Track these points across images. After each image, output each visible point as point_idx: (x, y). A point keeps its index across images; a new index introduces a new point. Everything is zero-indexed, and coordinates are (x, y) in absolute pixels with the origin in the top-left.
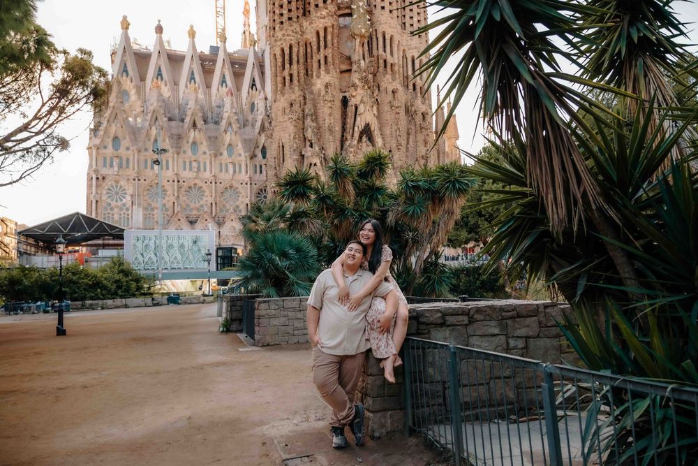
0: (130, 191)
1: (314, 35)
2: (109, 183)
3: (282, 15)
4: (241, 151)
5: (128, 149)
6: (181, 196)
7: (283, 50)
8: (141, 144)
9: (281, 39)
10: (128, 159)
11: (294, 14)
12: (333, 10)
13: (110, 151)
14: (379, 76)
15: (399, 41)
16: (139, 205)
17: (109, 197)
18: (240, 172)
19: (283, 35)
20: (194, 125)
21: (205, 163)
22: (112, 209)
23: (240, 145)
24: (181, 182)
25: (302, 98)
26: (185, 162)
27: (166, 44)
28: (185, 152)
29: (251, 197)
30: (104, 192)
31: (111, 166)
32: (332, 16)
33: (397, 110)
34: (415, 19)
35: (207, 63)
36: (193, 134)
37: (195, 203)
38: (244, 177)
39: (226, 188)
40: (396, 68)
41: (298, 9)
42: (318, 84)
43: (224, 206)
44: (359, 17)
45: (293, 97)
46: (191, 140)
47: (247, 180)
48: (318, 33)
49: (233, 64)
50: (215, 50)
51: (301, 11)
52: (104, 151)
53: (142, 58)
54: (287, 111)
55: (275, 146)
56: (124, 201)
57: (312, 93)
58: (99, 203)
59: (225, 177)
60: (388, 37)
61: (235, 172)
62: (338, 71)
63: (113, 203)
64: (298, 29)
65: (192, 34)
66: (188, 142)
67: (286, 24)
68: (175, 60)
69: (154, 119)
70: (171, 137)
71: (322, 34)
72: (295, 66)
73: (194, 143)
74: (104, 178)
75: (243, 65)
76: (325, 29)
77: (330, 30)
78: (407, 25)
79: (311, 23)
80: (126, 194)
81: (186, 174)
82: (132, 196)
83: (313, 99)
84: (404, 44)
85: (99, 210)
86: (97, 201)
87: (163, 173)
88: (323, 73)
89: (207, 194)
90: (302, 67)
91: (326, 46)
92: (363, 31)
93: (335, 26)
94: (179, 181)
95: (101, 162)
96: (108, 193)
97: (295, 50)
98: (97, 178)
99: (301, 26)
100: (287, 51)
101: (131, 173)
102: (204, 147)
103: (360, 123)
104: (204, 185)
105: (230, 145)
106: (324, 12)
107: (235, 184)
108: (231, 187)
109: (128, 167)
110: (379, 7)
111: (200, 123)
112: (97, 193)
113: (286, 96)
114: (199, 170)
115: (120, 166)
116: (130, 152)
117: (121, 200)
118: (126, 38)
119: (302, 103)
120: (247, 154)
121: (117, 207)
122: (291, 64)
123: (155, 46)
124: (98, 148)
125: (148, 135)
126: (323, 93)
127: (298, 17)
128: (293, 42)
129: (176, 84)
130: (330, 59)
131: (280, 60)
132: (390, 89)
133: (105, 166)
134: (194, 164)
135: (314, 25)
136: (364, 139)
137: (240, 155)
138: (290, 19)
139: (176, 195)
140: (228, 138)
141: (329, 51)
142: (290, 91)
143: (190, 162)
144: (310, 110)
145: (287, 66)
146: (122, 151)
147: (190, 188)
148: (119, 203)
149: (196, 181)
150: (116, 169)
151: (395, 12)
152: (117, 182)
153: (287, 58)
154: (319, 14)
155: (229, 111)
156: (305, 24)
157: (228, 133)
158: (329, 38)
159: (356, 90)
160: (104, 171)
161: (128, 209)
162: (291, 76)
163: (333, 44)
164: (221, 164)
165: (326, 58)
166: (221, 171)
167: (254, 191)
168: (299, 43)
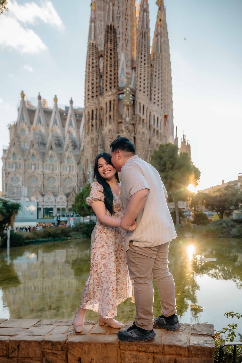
0: (21, 179)
1: (105, 105)
2: (11, 175)
3: (89, 94)
4: (74, 161)
5: (20, 159)
6: (45, 182)
7: (89, 112)
8: (26, 157)
9: (88, 107)
10: (20, 164)
11: (95, 94)
12: (115, 92)
13: (11, 160)
14: (137, 126)
15: (147, 108)
16: (25, 186)
17: (12, 182)
18: (73, 170)
19: (89, 105)
20: (51, 148)
21: (56, 166)
22: (13, 187)
23: (73, 158)
24: (45, 175)
25: (97, 137)
26: (47, 166)
27: (42, 105)
28: (47, 161)
29: (77, 182)
30: (10, 179)
31: (12, 167)
32: (114, 95)
33: (143, 143)
34: (156, 96)
35: (63, 115)
36: (50, 152)
37: (52, 185)
38: (74, 172)
39: (66, 178)
40: (145, 121)
41: (97, 91)
42: (106, 130)
43: (65, 186)
44: (127, 96)
45: (93, 136)
46: (49, 155)
47: (76, 174)
48: (106, 103)
49: (76, 115)
50: (67, 108)
51: (99, 93)
52: (9, 160)
53: (31, 112)
54: (90, 143)
55: (84, 160)
56: (19, 184)
57: (102, 134)
59: (66, 173)
60: (142, 106)
61: (70, 170)
62: (116, 123)
63: (14, 185)
64: (97, 102)
65: (56, 100)
66: (48, 156)
67: (91, 99)
68: (48, 113)
69: (32, 145)
70: (40, 154)
71: (108, 104)
72: (94, 121)
73: (51, 156)
74: (9, 173)
75: (81, 116)
76: (110, 102)
77: (112, 102)
78: (153, 99)
79: (104, 99)
80: (19, 180)
81: (47, 172)
82: (22, 181)
83: (102, 137)
84: (151, 108)
85: (7, 188)
86: (6, 184)
87: (36, 171)
88: (108, 124)
89: (57, 181)
90: (98, 121)
91: (110, 110)
92: (128, 103)
93: (115, 100)
94: (43, 175)
95: (7, 166)
96: (11, 180)
97: (95, 112)
98: (6, 173)
99: (98, 100)
100: (91, 113)
101: (21, 170)
102: (56, 158)
104: (55, 176)
105: (68, 157)
106: (110, 93)
107: (70, 176)
108: (68, 177)
109: (20, 168)
110: (138, 90)
111: (54, 147)
112: (6, 180)
113: (90, 135)
114: (53, 170)
115: (16, 167)
116: (21, 161)
117: (17, 183)
118: (23, 102)
119: (97, 139)
120: (76, 162)
121: (15, 186)
122: (93, 119)
123: (38, 106)
124: (6, 159)
125: (29, 153)
126: (108, 134)
127: (97, 96)
128: (93, 109)
129: (48, 125)
130: (112, 117)
131: (87, 118)
132: (141, 132)
133: (9, 167)
134: (51, 167)
135: (105, 100)
137: (73, 162)
138: (93, 97)
139: (42, 181)
140: (67, 154)
141: (112, 113)
142: (92, 133)
143: (49, 166)
144: (100, 143)
145: (91, 121)
146: (17, 160)
147: (49, 178)
148: (17, 185)
149: (52, 175)
150: (14, 169)
151: (146, 93)
152: (15, 175)
153: (92, 116)
154: (107, 94)
155: (68, 141)
156: (101, 99)
157: (67, 152)
158: (112, 106)
159: (123, 133)
160: (9, 170)
161: (20, 188)
162: (93, 126)
163: (114, 109)
164: (64, 167)
165: (110, 116)
166: (64, 170)
167: (79, 180)
168: (97, 109)
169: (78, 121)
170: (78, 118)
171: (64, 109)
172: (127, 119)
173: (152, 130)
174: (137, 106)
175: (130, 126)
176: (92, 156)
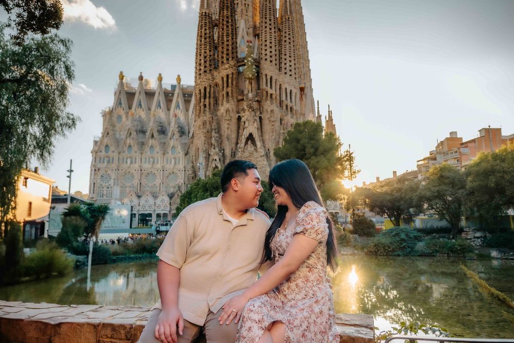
0: (113, 176)
1: (221, 79)
2: (101, 172)
3: (200, 69)
4: (180, 151)
5: (113, 152)
6: (142, 179)
7: (200, 90)
8: (120, 149)
9: (199, 84)
10: (113, 158)
11: (208, 69)
12: (233, 64)
13: (103, 154)
14: (263, 103)
15: (276, 80)
16: (118, 185)
17: (102, 180)
18: (179, 163)
19: (201, 82)
20: (153, 136)
21: (158, 159)
22: (103, 188)
23: (179, 147)
24: (143, 170)
25: (211, 119)
26: (146, 159)
27: (144, 86)
28: (146, 152)
29: (185, 179)
30: (99, 178)
31: (104, 162)
32: (232, 68)
33: (273, 123)
34: (288, 65)
35: (168, 96)
36: (151, 142)
37: (151, 183)
38: (181, 166)
39: (170, 174)
40: (274, 96)
41: (210, 65)
42: (222, 110)
43: (168, 184)
44: (248, 67)
45: (205, 118)
46: (150, 145)
47: (183, 169)
48: (223, 78)
50: (173, 87)
51: (213, 66)
52: (100, 154)
53: (131, 95)
54: (201, 127)
55: (194, 149)
56: (110, 183)
57: (217, 115)
58: (95, 184)
59: (169, 167)
60: (269, 78)
61: (175, 163)
62: (235, 100)
63: (104, 184)
64: (210, 77)
65: (160, 79)
66: (148, 146)
67: (203, 75)
68: (150, 94)
69: (129, 134)
70: (138, 144)
71: (225, 79)
72: (207, 100)
73: (152, 147)
74: (99, 170)
76: (228, 76)
77: (230, 76)
78: (283, 69)
79: (219, 73)
80: (111, 178)
81: (146, 166)
82: (114, 179)
83: (217, 119)
84: (280, 80)
85: (95, 189)
86: (94, 183)
87: (132, 165)
88: (225, 102)
89: (158, 177)
90: (212, 100)
91: (228, 86)
92: (250, 76)
93: (234, 74)
94: (141, 170)
95: (98, 160)
96: (101, 178)
97: (208, 90)
98: (95, 170)
99: (213, 75)
100: (203, 91)
101: (114, 166)
102: (157, 149)
103: (246, 134)
104: (156, 172)
105: (173, 147)
106: (227, 66)
107: (175, 171)
108: (173, 173)
109: (113, 162)
110: (264, 59)
111: (156, 134)
112: (94, 178)
113: (201, 118)
114: (154, 162)
115: (109, 162)
116: (114, 154)
117: (108, 182)
118: (121, 84)
119: (211, 122)
120: (183, 152)
121: (106, 186)
122: (205, 98)
123: (138, 88)
124: (96, 152)
125: (125, 143)
126: (225, 115)
127: (210, 70)
128: (206, 86)
129: (149, 109)
130: (230, 94)
131: (198, 97)
132: (269, 110)
133: (100, 162)
134: (151, 160)
135: (221, 74)
136: (249, 142)
137: (179, 153)
138: (205, 72)
139: (139, 178)
140: (172, 143)
141: (229, 89)
142: (204, 115)
143: (149, 159)
144: (215, 126)
145: (202, 100)
146: (110, 153)
147: (148, 174)
148: (107, 184)
149: (152, 170)
150: (106, 164)
151: (274, 62)
152: (106, 171)
153: (205, 94)
154: (223, 67)
155: (173, 127)
156: (215, 74)
157: (172, 140)
158: (230, 81)
159: (244, 112)
160: (99, 165)
161: (112, 188)
162: (205, 106)
163: (232, 84)
164: (167, 159)
165: (227, 93)
166: (167, 163)
167: (187, 175)
168: (210, 86)
169: (187, 102)
170: (186, 98)
171: (169, 88)
172: (250, 95)
173: (284, 107)
174: (262, 78)
175: (254, 103)
176: (205, 144)
